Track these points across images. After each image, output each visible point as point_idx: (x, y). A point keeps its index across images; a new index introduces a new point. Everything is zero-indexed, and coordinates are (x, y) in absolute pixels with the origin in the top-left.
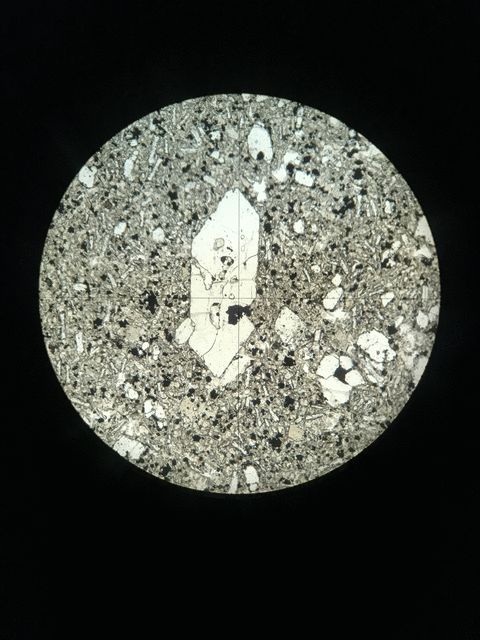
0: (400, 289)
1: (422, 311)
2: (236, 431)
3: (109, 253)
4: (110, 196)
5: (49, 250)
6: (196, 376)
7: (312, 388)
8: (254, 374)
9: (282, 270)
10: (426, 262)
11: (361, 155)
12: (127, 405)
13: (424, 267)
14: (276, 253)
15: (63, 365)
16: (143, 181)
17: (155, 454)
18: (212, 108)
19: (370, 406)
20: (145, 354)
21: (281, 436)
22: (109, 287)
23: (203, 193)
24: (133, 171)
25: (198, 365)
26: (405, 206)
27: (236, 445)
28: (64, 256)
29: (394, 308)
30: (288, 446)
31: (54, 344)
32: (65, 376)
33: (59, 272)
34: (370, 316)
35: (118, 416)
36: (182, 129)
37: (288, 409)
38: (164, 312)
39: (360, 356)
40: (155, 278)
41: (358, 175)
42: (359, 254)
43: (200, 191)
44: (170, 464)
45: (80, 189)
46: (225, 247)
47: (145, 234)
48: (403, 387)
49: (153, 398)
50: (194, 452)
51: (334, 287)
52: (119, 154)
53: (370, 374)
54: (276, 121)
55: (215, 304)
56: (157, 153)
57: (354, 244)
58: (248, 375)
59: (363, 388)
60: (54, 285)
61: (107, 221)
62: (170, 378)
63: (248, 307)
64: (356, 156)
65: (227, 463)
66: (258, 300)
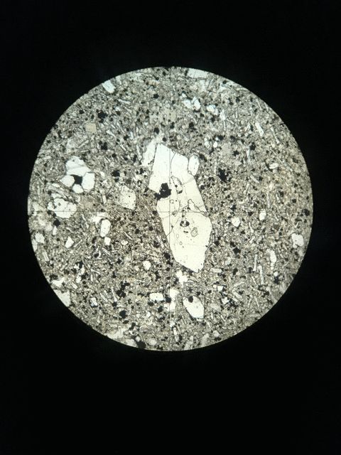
0: (64, 252)
1: (42, 244)
2: (131, 113)
3: (263, 196)
4: (278, 233)
5: (305, 181)
7: (93, 163)
8: (136, 156)
9: (146, 233)
10: (54, 277)
11: (126, 327)
12: (212, 100)
13: (54, 273)
14: (155, 242)
15: (265, 109)
16: (260, 252)
17: (179, 74)
18: (235, 317)
19: (50, 167)
20: (214, 139)
21: (100, 122)
22: (255, 174)
23: (218, 260)
24: (269, 256)
25: (176, 147)
26: (84, 307)
27: (128, 103)
28: (293, 182)
29: (62, 238)
30: (93, 117)
31: (276, 121)
32: (258, 102)
33: (291, 170)
34: (75, 227)
35: (214, 90)
36: (248, 296)
37: (103, 142)
38: (212, 172)
39: (71, 198)
40: (227, 193)
41: (123, 314)
42: (100, 263)
43: (220, 261)
44: (167, 72)
45: (299, 230)
46: (189, 232)
47: (245, 219)
48: (33, 188)
49: (197, 112)
50: (154, 86)
51: (108, 236)
52: (283, 263)
53: (58, 188)
54: (190, 326)
55: (181, 192)
56: (258, 274)
57: (106, 268)
58: (139, 153)
59: (59, 177)
60: (292, 160)
61: (273, 217)
62: (191, 130)
63: (159, 199)
64: (130, 326)
65: (129, 88)
66: (154, 207)
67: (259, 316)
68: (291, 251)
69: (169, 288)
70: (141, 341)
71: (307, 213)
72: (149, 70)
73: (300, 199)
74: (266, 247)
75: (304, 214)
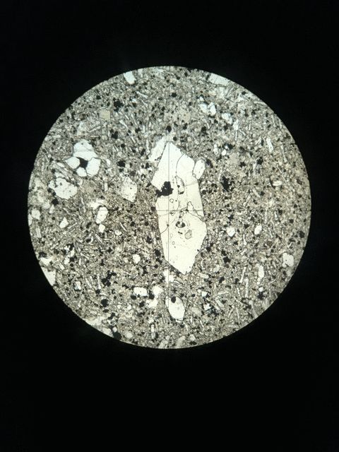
0: (57, 232)
1: (37, 220)
2: (147, 107)
4: (270, 250)
5: (306, 204)
6: (184, 139)
7: (101, 149)
8: (144, 150)
9: (141, 227)
10: (43, 254)
11: (106, 316)
12: (228, 108)
13: (44, 250)
14: (148, 237)
15: (278, 127)
16: (249, 266)
17: (201, 78)
18: (213, 325)
19: (58, 146)
20: (223, 147)
21: (115, 110)
22: (257, 188)
23: (207, 266)
24: (257, 270)
25: (185, 148)
26: (67, 289)
27: (146, 96)
28: (293, 203)
29: (57, 218)
30: (108, 104)
31: (287, 140)
32: (274, 118)
33: (294, 190)
34: (73, 209)
35: (232, 99)
36: (231, 306)
37: (115, 130)
38: (216, 179)
39: (73, 179)
40: (227, 202)
41: (105, 303)
42: (91, 248)
43: (209, 267)
44: (189, 73)
45: (292, 250)
46: (184, 234)
47: (240, 230)
48: (38, 164)
49: (211, 117)
50: (174, 85)
51: (103, 223)
52: (270, 280)
53: (62, 168)
54: (168, 326)
55: (182, 193)
56: (244, 286)
57: (96, 255)
58: (148, 148)
59: (65, 157)
60: (296, 181)
61: (268, 233)
62: (202, 134)
63: (159, 196)
64: (109, 315)
65: (149, 83)
66: (153, 203)
67: (237, 328)
68: (280, 270)
69: (154, 285)
70: (117, 332)
71: (302, 235)
72: (172, 68)
73: (298, 220)
74: (256, 261)
75: (299, 235)
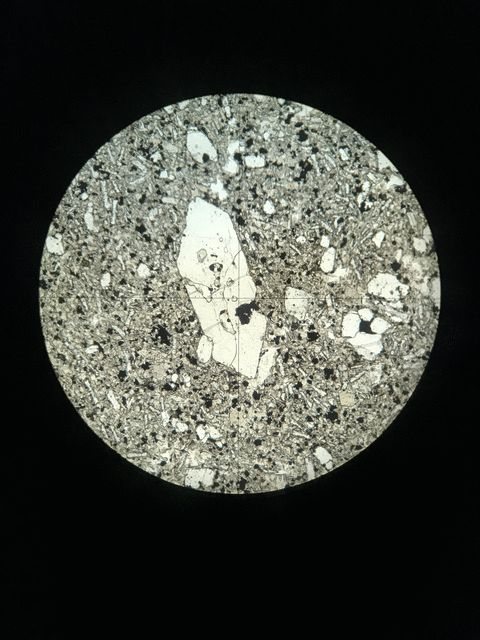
0: (387, 225)
1: (416, 236)
2: (291, 420)
3: (106, 307)
4: (84, 254)
5: (48, 328)
7: (345, 351)
8: (285, 361)
9: (270, 254)
10: (400, 190)
11: (298, 118)
12: (181, 439)
13: (400, 196)
14: (258, 241)
15: (107, 427)
16: (108, 227)
17: (226, 473)
18: (143, 133)
19: (405, 345)
20: (177, 385)
21: (335, 407)
22: (118, 338)
23: (168, 215)
24: (95, 222)
25: (230, 374)
26: (359, 146)
27: (296, 434)
28: (65, 327)
29: (389, 245)
30: (345, 414)
31: (91, 412)
32: (110, 437)
33: (67, 344)
34: (370, 262)
35: (178, 453)
36: (123, 164)
37: (330, 380)
38: (178, 340)
39: (376, 302)
40: (157, 311)
41: (303, 136)
42: (335, 209)
43: (164, 215)
44: (243, 476)
45: (53, 259)
46: (209, 255)
47: (131, 275)
48: (428, 315)
49: (201, 422)
50: (261, 456)
51: (325, 250)
52: (75, 212)
53: (393, 315)
54: (207, 119)
55: (222, 312)
56: (110, 197)
57: (327, 202)
58: (280, 365)
59: (392, 331)
60: (67, 358)
61: (91, 278)
62: (209, 397)
63: (253, 302)
64: (293, 119)
65: (296, 453)
66: (260, 291)
68: (64, 229)
70: (278, 98)
71: (44, 285)
73: (53, 304)
74: (100, 235)
75: (47, 283)
